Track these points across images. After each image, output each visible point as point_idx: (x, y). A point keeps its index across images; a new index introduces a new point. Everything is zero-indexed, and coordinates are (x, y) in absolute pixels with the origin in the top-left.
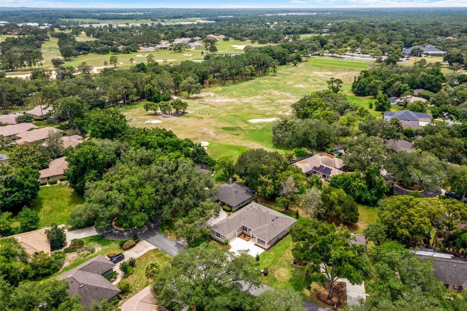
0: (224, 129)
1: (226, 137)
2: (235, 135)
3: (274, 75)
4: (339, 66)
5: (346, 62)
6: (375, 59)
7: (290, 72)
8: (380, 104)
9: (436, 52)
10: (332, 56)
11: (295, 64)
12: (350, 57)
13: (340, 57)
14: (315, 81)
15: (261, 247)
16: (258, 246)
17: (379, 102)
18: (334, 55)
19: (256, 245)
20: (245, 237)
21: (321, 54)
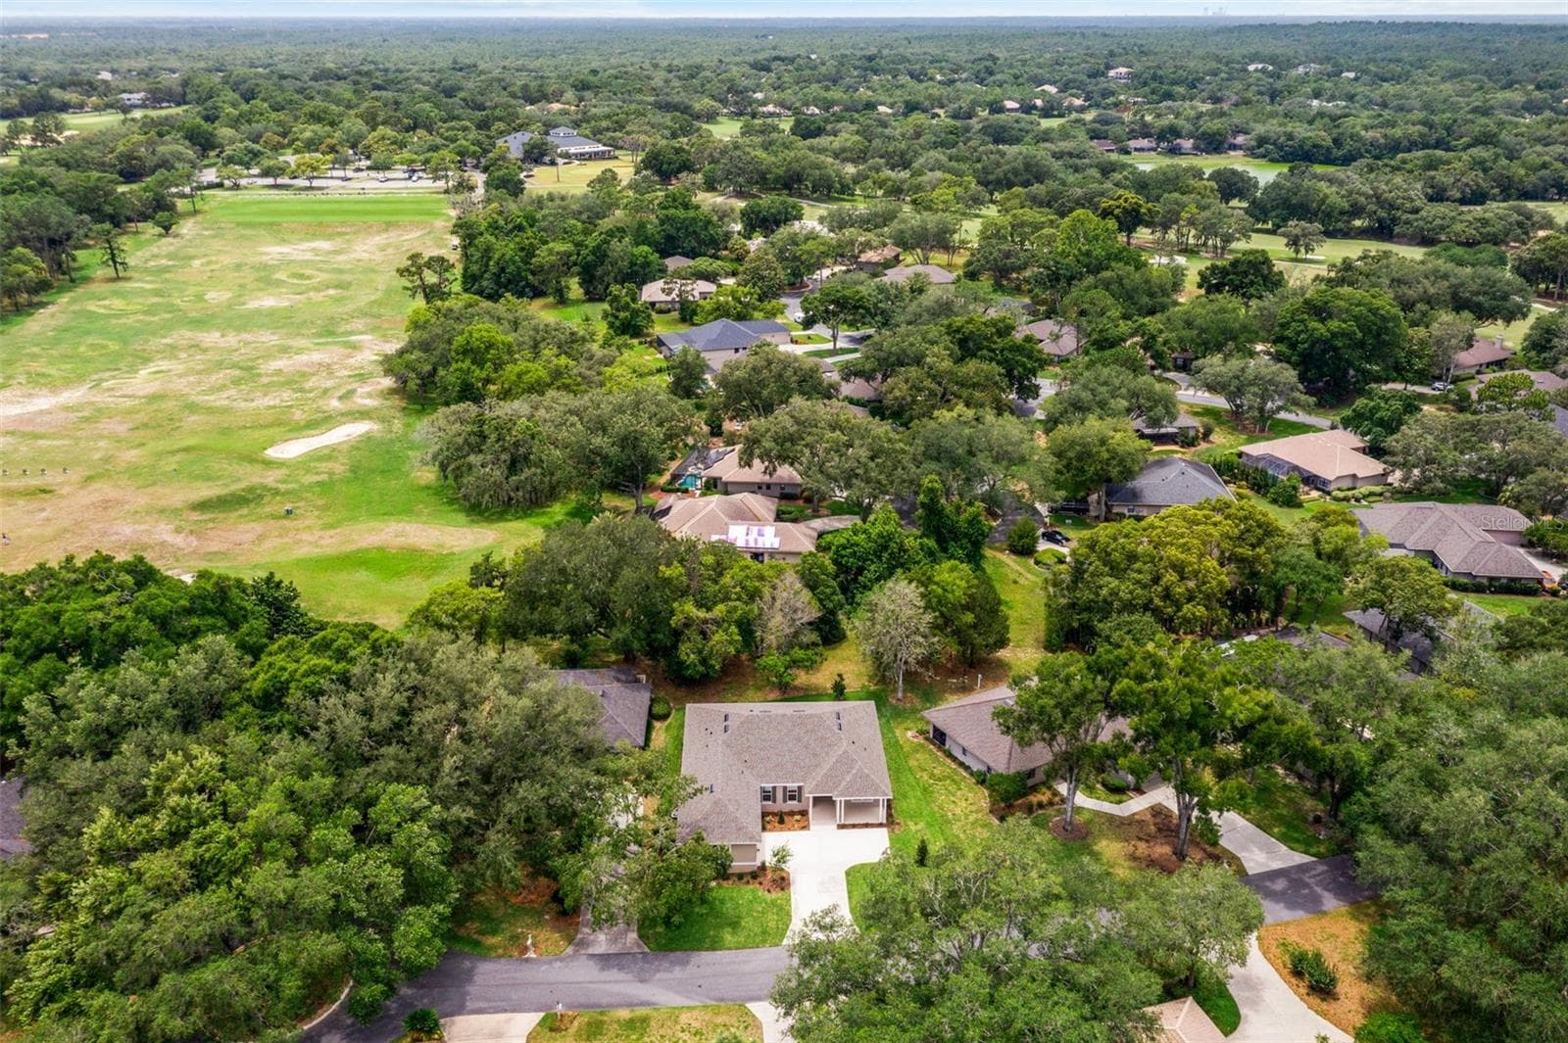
0: (203, 506)
1: (250, 537)
2: (275, 517)
3: (118, 279)
4: (341, 219)
5: (349, 202)
6: (441, 184)
7: (170, 256)
8: (622, 315)
9: (587, 149)
10: (276, 187)
11: (167, 228)
12: (339, 183)
13: (311, 188)
14: (302, 276)
15: (867, 825)
16: (854, 826)
17: (618, 310)
18: (280, 181)
19: (842, 827)
20: (781, 822)
21: (227, 183)
